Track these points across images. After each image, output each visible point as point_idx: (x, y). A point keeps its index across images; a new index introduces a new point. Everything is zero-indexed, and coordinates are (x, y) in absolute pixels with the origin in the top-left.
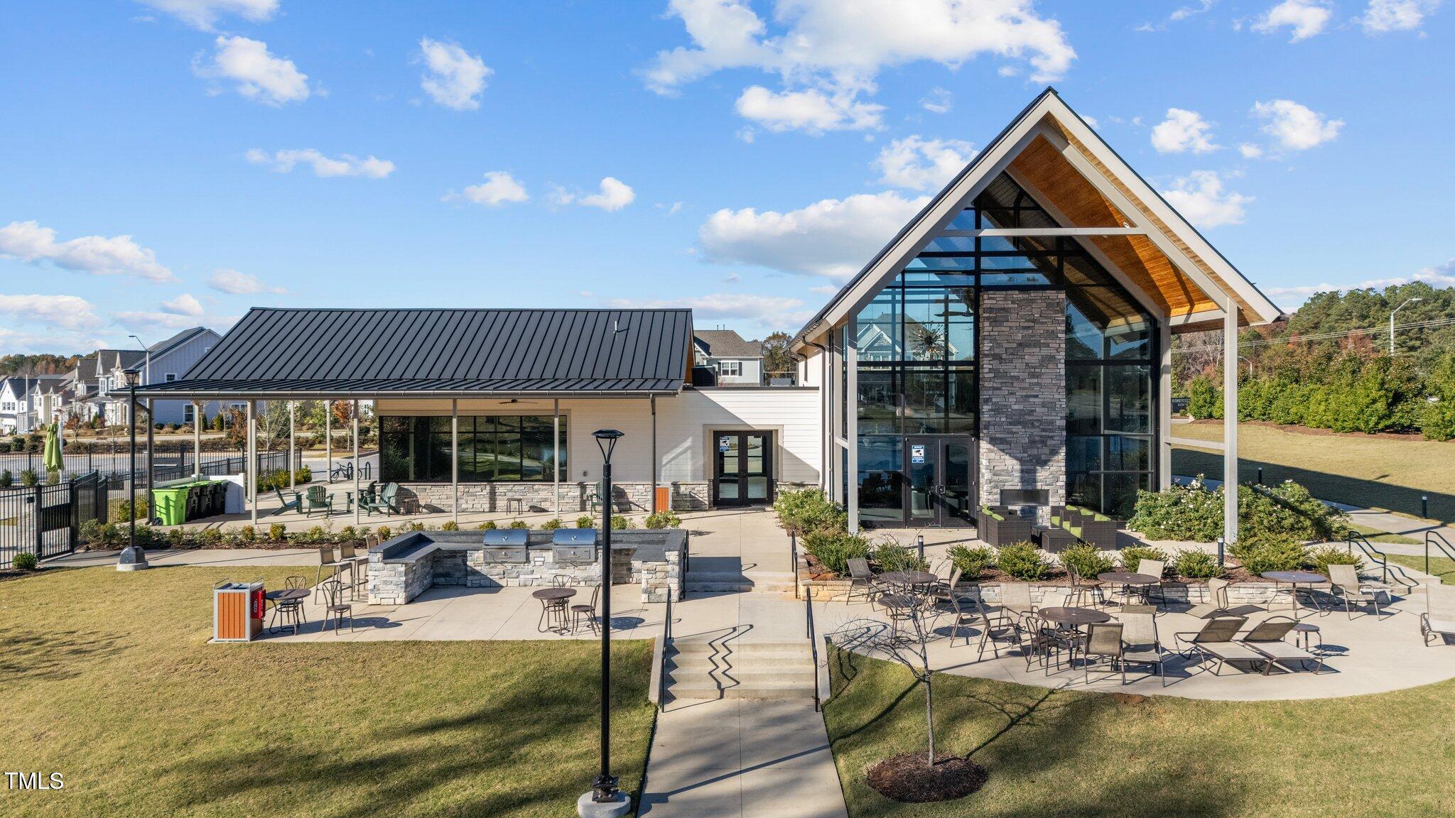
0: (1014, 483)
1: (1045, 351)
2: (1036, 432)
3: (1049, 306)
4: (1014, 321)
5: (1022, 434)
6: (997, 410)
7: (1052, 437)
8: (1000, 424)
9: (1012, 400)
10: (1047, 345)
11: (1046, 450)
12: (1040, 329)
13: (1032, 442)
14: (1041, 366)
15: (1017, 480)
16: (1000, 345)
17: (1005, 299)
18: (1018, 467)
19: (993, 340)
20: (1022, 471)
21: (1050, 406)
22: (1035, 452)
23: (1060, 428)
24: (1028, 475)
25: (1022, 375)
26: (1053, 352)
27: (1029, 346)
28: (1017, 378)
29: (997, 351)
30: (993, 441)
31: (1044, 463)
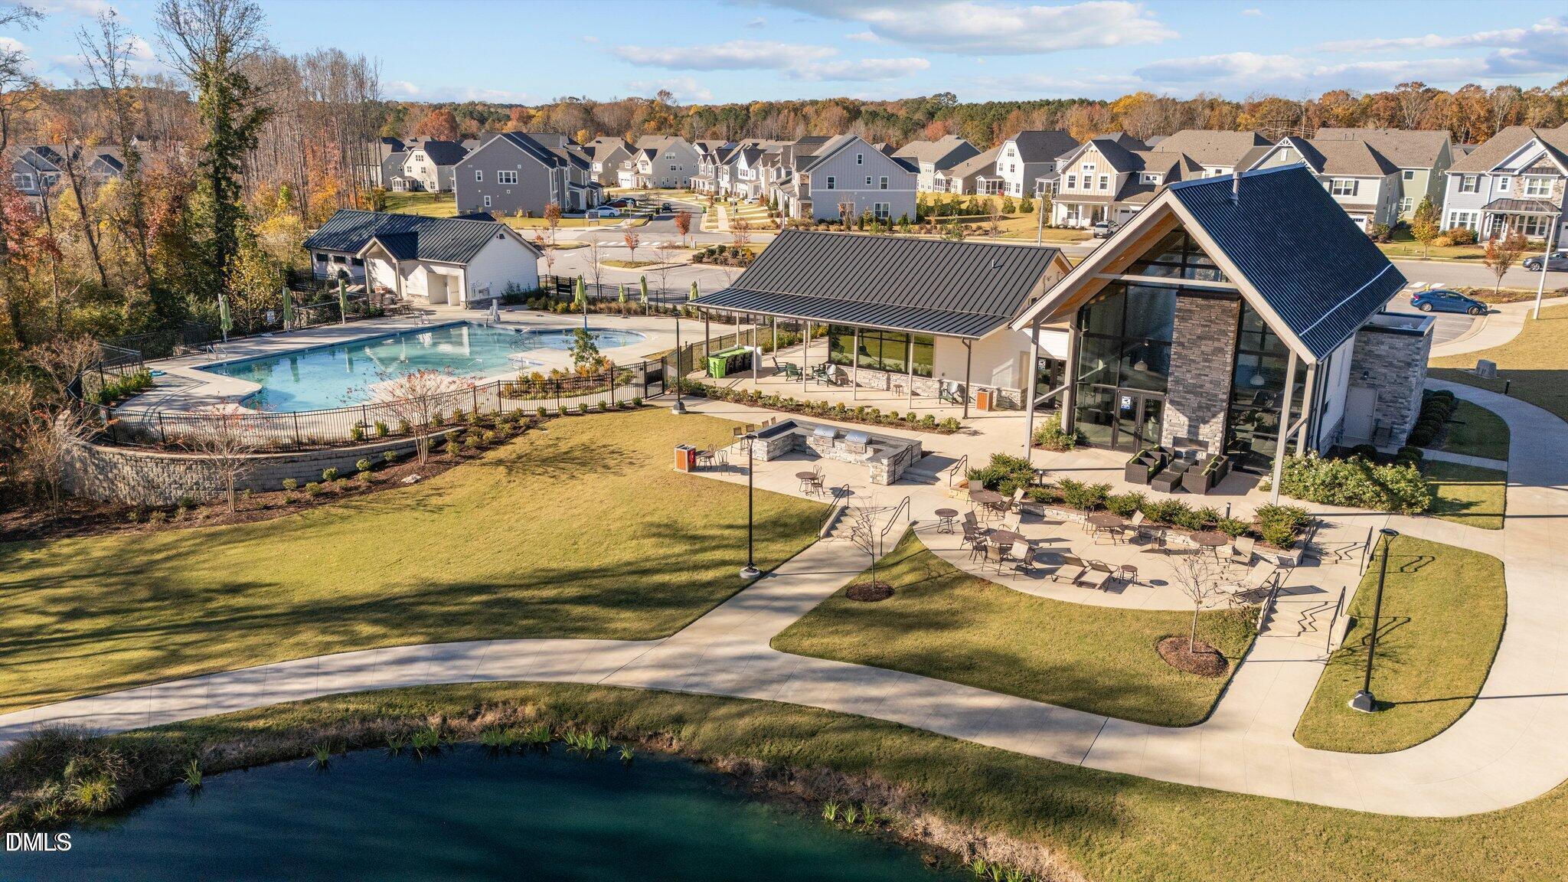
0: (1183, 433)
1: (1216, 344)
2: (1204, 401)
3: (1223, 311)
4: (1196, 320)
5: (1194, 401)
6: (1177, 382)
7: (1215, 406)
8: (1179, 392)
9: (1188, 376)
10: (1219, 340)
11: (1210, 414)
12: (1214, 328)
13: (1200, 408)
14: (1213, 354)
15: (1186, 432)
16: (1185, 337)
17: (1191, 304)
18: (1187, 423)
19: (1180, 332)
20: (1190, 426)
21: (1216, 383)
22: (1201, 414)
23: (1222, 401)
24: (1193, 429)
25: (1198, 360)
26: (1223, 346)
27: (1205, 339)
28: (1194, 361)
29: (1181, 340)
30: (1172, 402)
31: (1205, 422)
